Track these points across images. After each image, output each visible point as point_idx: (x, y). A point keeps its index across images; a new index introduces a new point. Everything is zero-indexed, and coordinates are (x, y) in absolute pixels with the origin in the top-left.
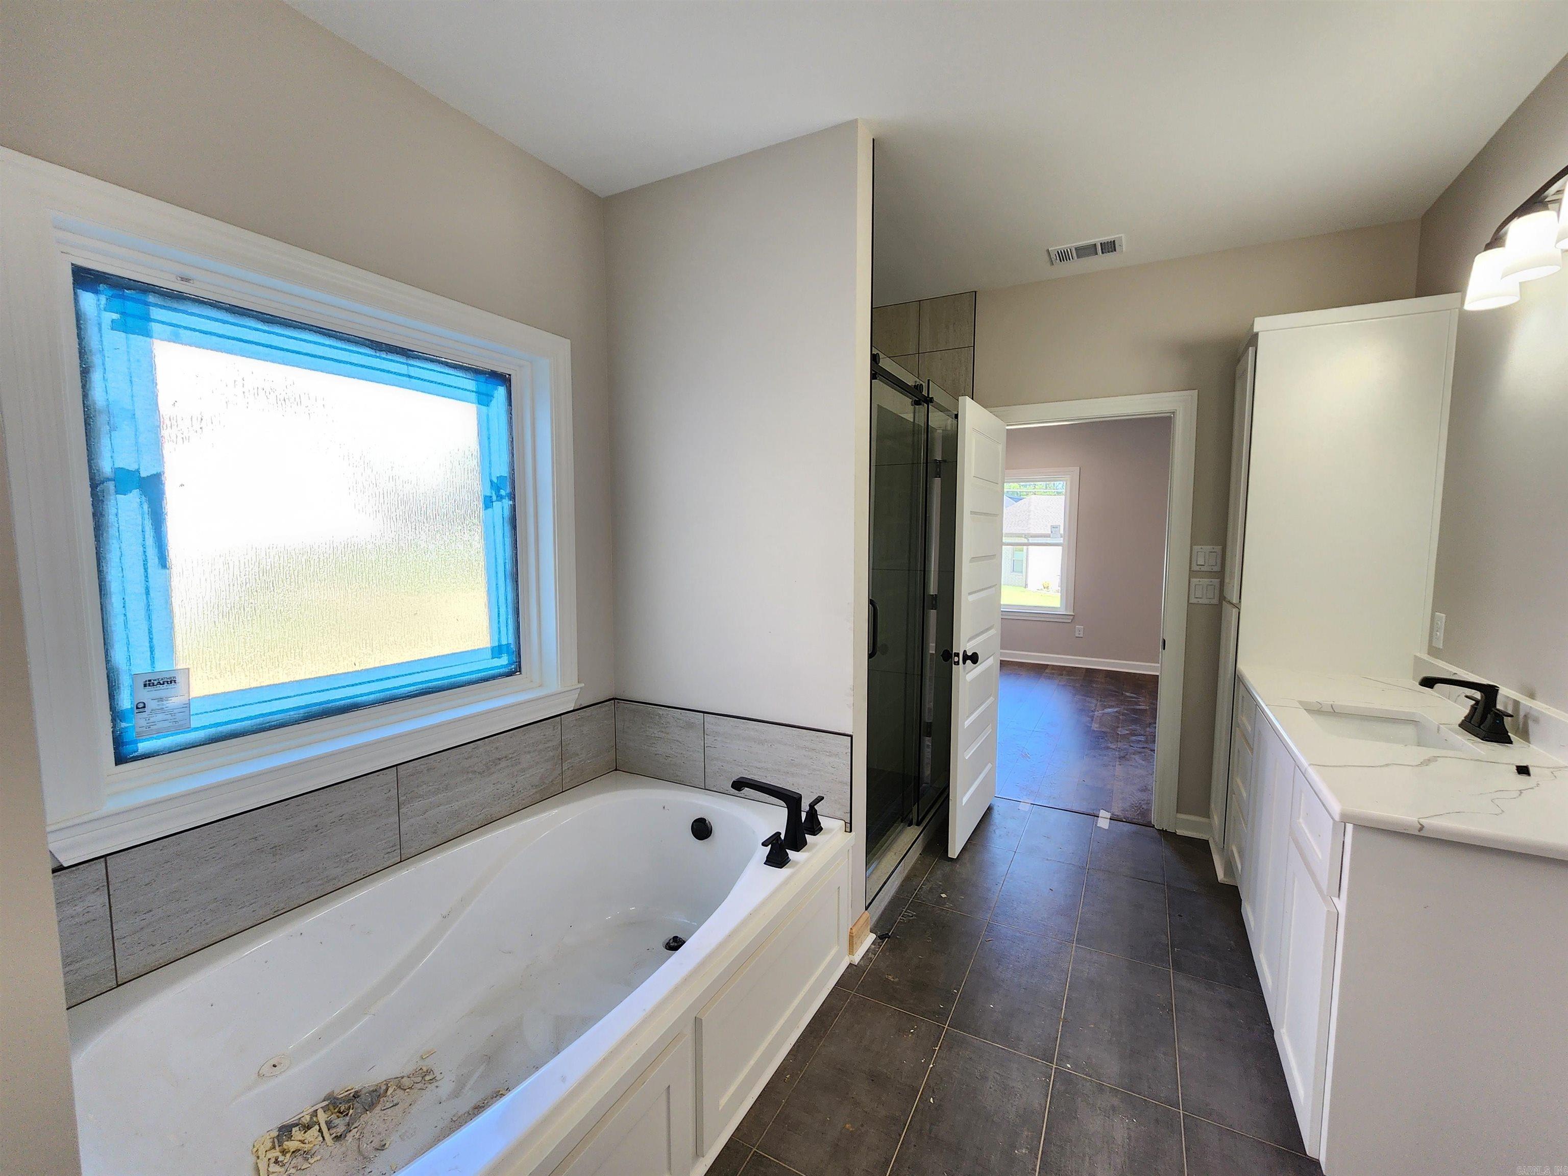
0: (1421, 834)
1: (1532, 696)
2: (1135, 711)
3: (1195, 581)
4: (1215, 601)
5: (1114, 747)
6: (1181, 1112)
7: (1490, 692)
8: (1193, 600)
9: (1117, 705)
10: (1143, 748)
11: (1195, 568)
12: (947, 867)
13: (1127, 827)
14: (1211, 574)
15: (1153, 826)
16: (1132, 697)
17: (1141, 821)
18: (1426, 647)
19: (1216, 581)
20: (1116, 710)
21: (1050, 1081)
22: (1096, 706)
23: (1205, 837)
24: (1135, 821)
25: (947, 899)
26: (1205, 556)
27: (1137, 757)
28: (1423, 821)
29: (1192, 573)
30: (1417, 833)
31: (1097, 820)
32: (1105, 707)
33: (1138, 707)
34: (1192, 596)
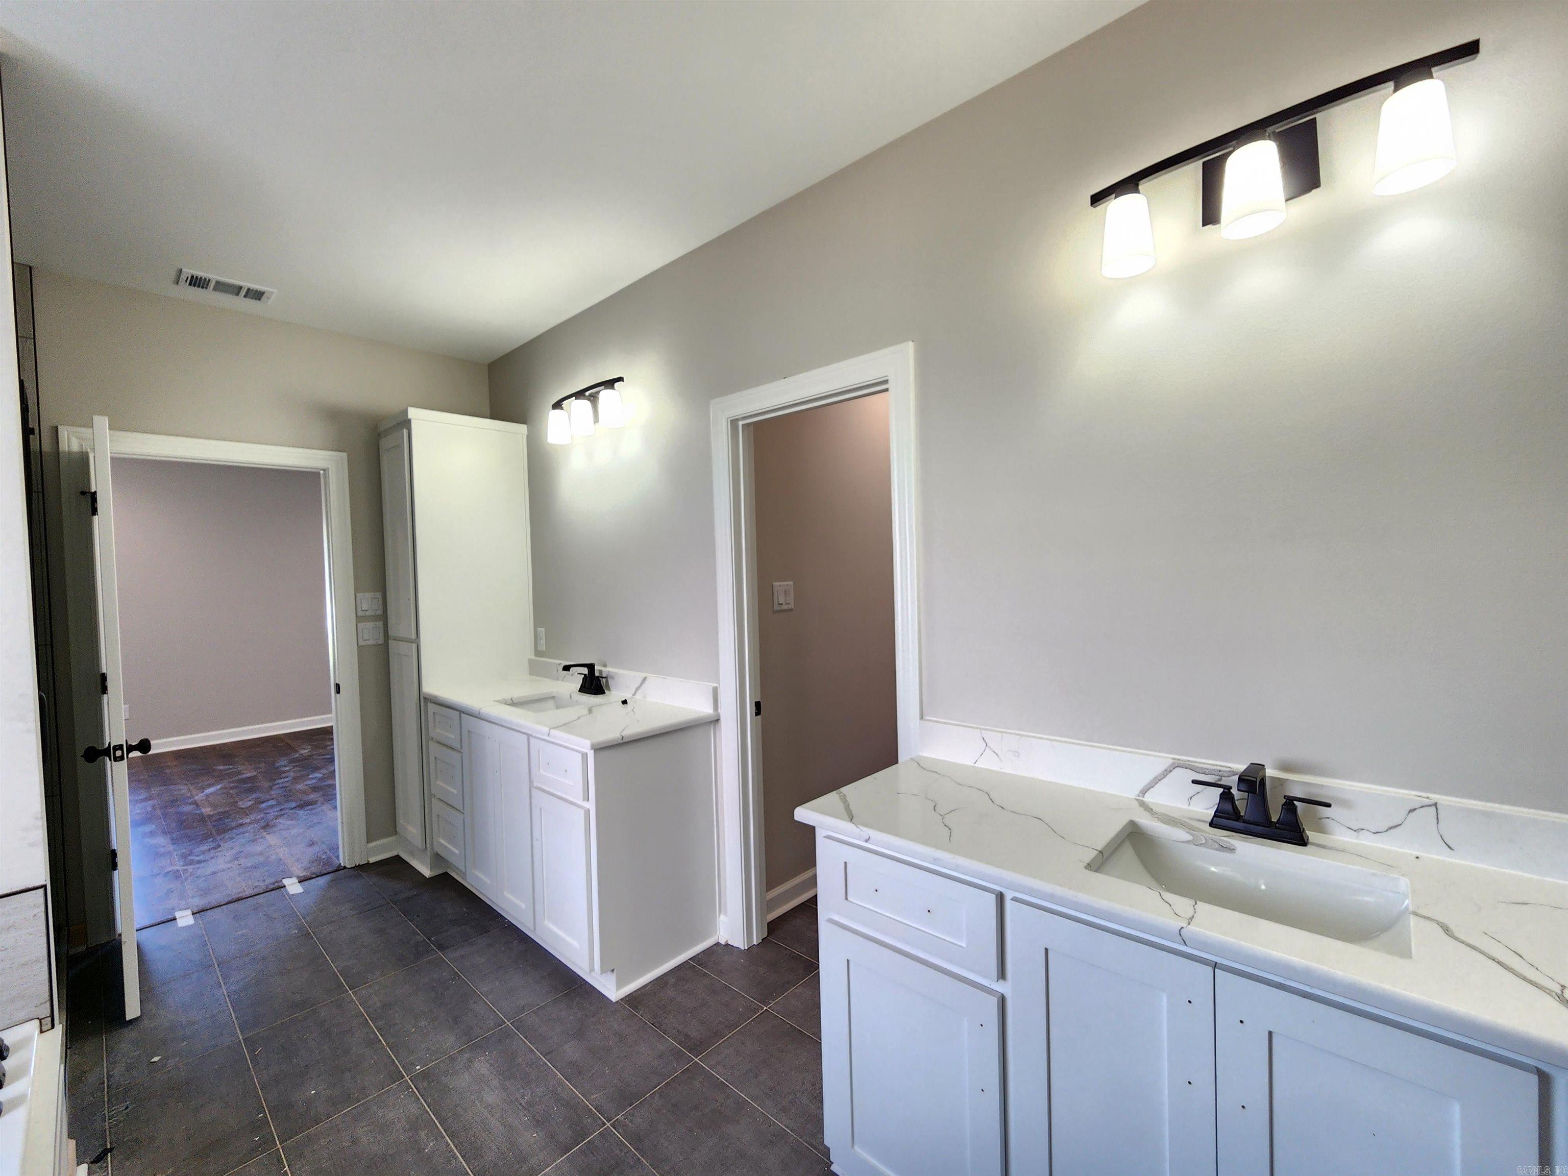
0: (624, 741)
1: (605, 666)
2: (245, 781)
3: (361, 625)
4: (381, 641)
5: (248, 821)
6: (508, 1023)
7: (591, 667)
8: (362, 643)
9: (217, 782)
10: (281, 810)
11: (360, 613)
12: (130, 1034)
13: (322, 881)
14: (375, 618)
15: (345, 868)
16: (227, 769)
17: (330, 870)
18: (533, 653)
19: (380, 624)
20: (219, 787)
21: (412, 1089)
22: (190, 790)
23: (394, 853)
24: (325, 872)
25: (165, 1058)
26: (369, 603)
27: (281, 820)
28: (623, 734)
29: (359, 619)
30: (621, 742)
31: (286, 890)
32: (202, 789)
33: (244, 776)
34: (360, 640)
